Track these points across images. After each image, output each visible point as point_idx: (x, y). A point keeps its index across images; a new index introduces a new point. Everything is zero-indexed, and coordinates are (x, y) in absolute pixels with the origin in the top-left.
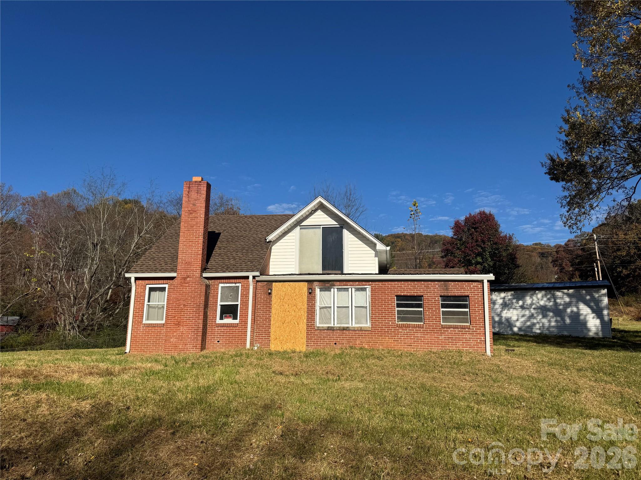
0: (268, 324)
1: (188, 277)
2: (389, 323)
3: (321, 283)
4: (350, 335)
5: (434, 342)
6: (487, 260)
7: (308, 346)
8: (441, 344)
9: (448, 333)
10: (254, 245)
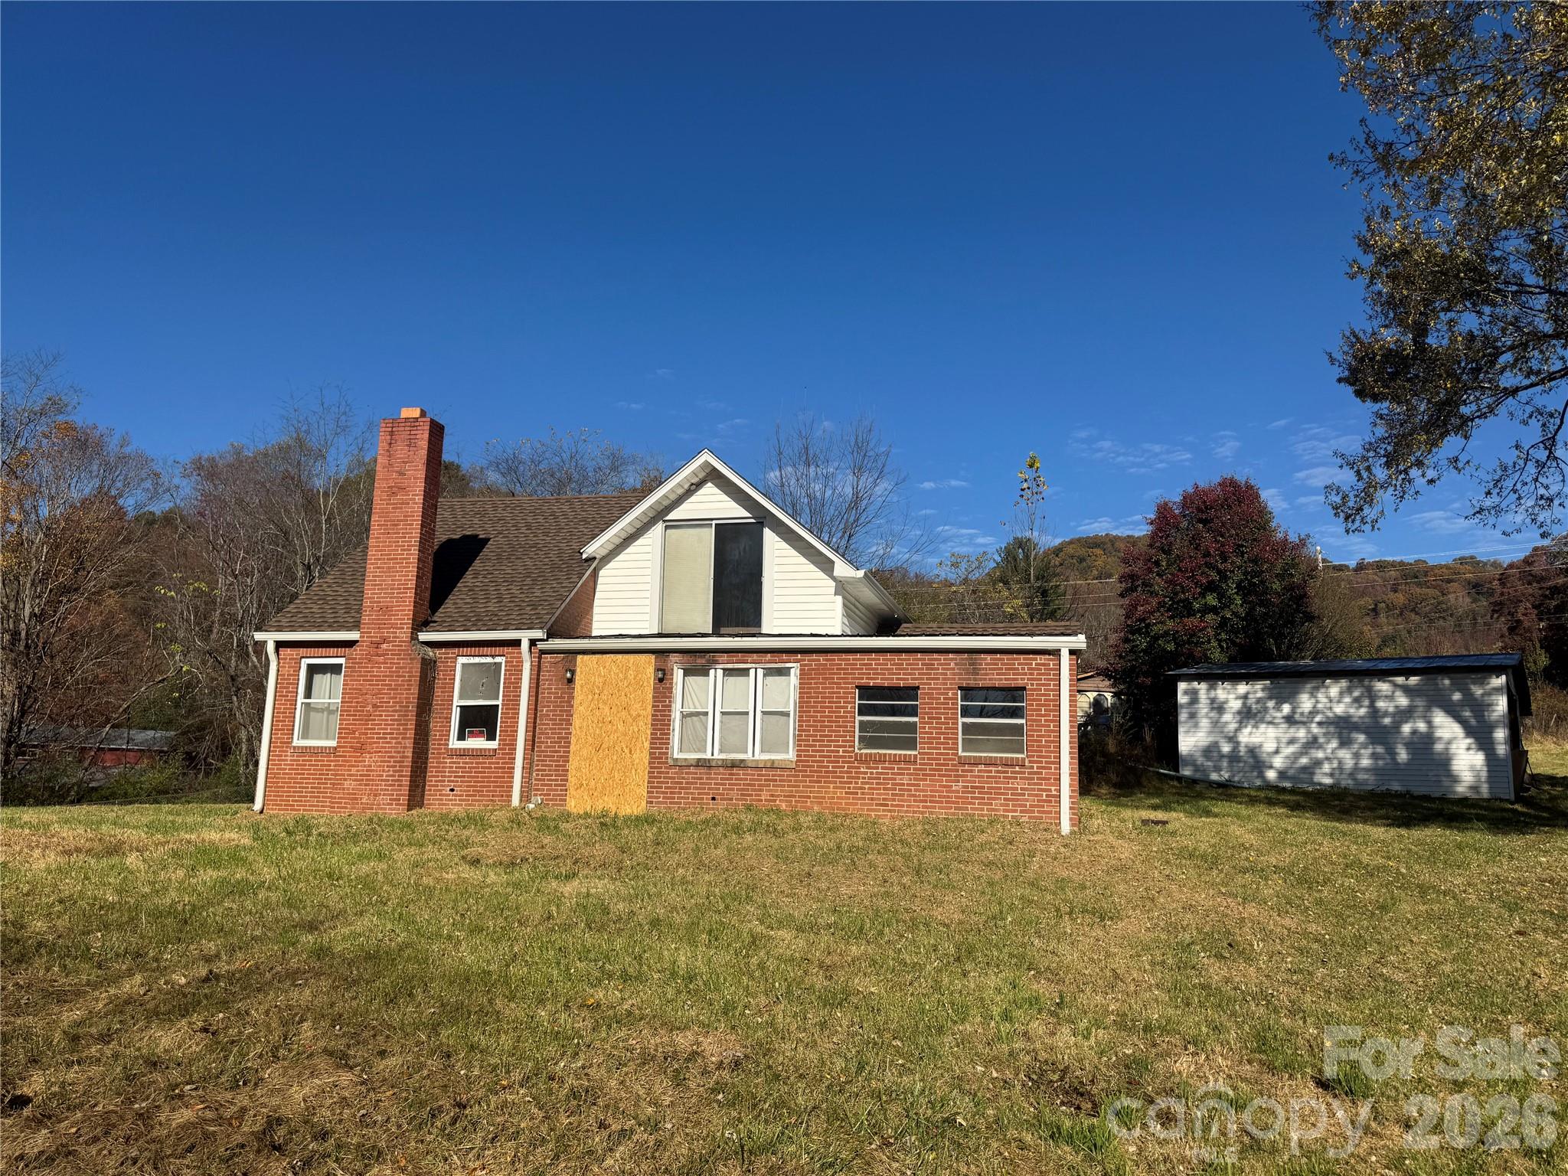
0: (564, 752)
1: (384, 640)
2: (838, 752)
3: (686, 657)
4: (746, 779)
5: (940, 797)
6: (1231, 600)
7: (651, 802)
8: (954, 803)
9: (972, 776)
10: (554, 567)
